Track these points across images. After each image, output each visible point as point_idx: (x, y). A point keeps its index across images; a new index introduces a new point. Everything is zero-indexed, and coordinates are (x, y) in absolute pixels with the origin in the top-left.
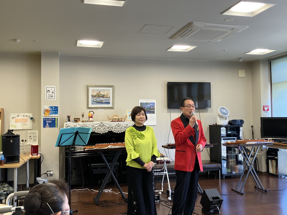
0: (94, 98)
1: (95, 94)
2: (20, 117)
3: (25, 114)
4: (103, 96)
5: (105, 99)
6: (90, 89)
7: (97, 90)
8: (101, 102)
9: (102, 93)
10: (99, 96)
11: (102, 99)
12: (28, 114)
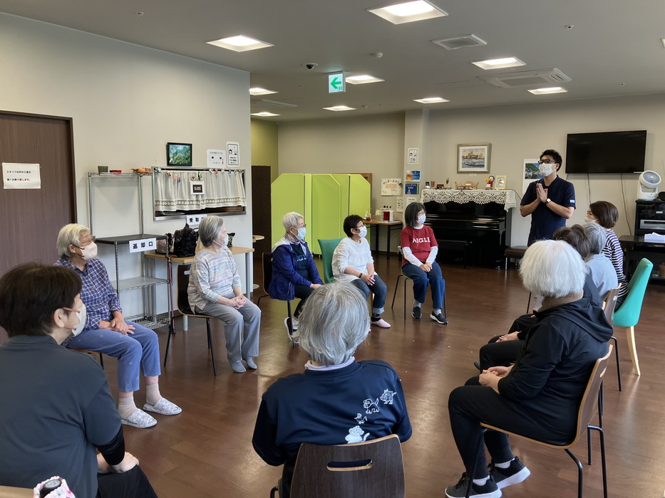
0: (466, 160)
1: (466, 155)
2: (390, 183)
3: (395, 179)
4: (476, 158)
5: (478, 160)
6: (461, 148)
7: (469, 150)
8: (473, 165)
9: (475, 153)
10: (471, 157)
11: (474, 160)
12: (398, 180)
